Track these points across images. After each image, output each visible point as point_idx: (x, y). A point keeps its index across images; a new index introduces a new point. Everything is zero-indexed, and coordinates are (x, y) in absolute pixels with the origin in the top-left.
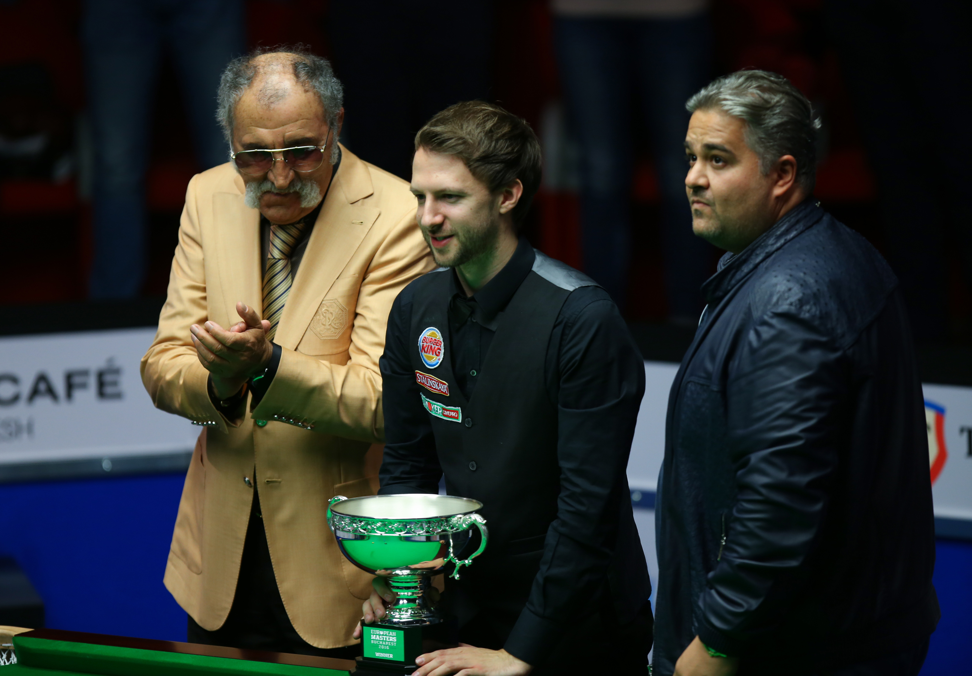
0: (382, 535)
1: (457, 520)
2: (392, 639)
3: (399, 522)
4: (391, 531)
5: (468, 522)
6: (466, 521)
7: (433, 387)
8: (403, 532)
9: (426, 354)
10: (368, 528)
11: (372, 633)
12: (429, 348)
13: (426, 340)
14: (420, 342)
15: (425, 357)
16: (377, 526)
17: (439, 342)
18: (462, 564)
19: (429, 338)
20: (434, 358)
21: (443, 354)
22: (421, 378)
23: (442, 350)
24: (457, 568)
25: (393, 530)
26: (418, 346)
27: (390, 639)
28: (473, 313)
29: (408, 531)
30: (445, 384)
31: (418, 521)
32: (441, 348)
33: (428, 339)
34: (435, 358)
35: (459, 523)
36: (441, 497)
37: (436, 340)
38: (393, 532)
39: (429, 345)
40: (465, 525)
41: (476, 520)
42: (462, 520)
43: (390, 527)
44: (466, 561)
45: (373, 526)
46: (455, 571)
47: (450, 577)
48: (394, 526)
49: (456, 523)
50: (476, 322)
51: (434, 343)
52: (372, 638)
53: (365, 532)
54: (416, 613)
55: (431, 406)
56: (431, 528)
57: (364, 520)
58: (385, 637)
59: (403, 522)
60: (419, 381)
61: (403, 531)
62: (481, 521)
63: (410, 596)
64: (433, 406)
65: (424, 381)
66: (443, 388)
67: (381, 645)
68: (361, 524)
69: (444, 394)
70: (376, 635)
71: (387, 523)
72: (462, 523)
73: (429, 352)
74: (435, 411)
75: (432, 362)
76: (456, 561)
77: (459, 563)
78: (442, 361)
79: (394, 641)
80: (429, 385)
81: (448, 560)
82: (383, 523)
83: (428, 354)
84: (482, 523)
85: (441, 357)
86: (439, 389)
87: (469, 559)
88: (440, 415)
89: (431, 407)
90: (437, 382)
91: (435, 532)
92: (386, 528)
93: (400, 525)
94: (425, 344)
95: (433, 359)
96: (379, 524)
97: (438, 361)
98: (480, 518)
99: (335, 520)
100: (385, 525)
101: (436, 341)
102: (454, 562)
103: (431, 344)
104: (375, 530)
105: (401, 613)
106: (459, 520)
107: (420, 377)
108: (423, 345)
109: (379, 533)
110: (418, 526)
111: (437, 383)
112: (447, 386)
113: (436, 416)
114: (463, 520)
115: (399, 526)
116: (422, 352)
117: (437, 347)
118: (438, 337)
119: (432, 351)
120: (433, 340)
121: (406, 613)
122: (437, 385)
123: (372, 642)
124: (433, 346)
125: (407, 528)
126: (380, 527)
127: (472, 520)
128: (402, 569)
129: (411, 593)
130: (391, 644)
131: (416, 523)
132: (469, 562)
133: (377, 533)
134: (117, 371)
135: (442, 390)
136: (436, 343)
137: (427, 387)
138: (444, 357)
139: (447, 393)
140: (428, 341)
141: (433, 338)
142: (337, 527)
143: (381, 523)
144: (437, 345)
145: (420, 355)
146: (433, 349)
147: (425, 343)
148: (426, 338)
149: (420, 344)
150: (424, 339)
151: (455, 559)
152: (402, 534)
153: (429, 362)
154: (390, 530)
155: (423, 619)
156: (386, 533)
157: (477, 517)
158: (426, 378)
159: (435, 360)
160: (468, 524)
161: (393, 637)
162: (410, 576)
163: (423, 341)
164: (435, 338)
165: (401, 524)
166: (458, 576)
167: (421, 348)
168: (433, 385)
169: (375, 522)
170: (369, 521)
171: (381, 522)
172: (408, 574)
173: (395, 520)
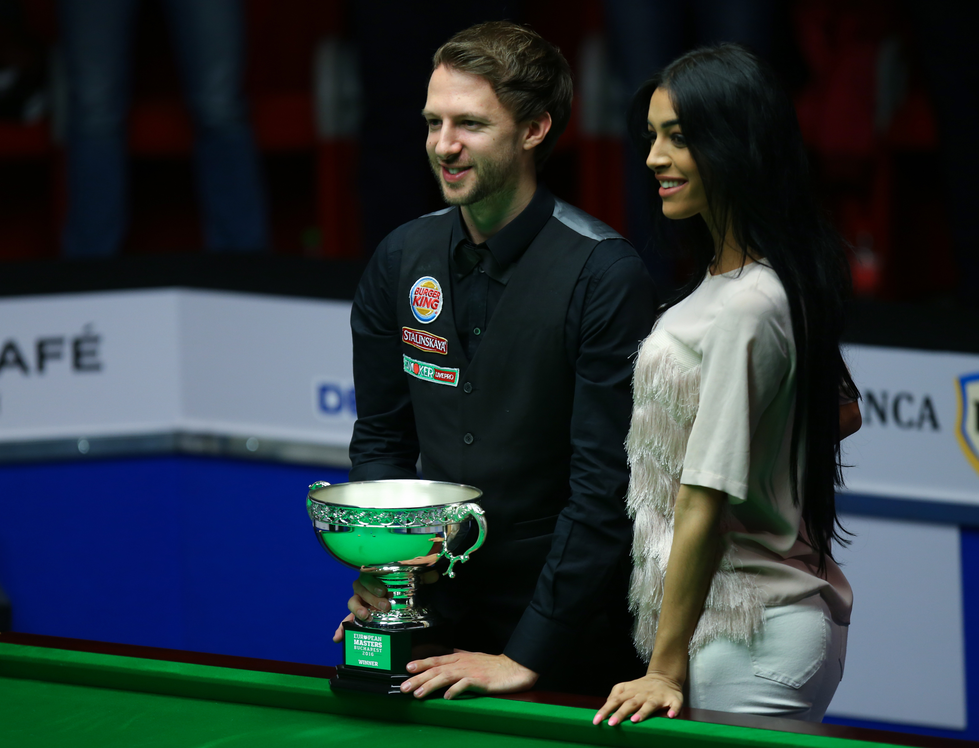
0: (366, 526)
1: (451, 510)
2: (377, 645)
3: (386, 512)
4: (377, 522)
5: (464, 513)
6: (462, 511)
7: (425, 345)
8: (390, 524)
9: (419, 307)
10: (350, 518)
11: (354, 638)
12: (424, 301)
13: (419, 292)
14: (411, 294)
15: (417, 311)
16: (361, 516)
17: (436, 293)
18: (458, 560)
19: (424, 289)
20: (429, 311)
21: (442, 306)
22: (410, 335)
23: (440, 302)
24: (452, 565)
25: (378, 521)
26: (409, 298)
27: (375, 645)
28: (481, 261)
29: (396, 522)
30: (444, 341)
31: (407, 511)
32: (439, 300)
33: (422, 290)
34: (431, 311)
35: (454, 513)
36: (434, 483)
37: (433, 291)
38: (379, 523)
39: (423, 297)
40: (461, 516)
41: (472, 510)
42: (457, 510)
43: (375, 517)
44: (462, 557)
45: (356, 516)
46: (450, 568)
47: (444, 574)
48: (380, 516)
49: (450, 513)
50: (484, 273)
51: (430, 294)
52: (355, 644)
53: (347, 523)
54: (406, 616)
55: (419, 368)
56: (421, 519)
57: (346, 510)
58: (369, 642)
59: (390, 512)
60: (407, 339)
61: (390, 522)
62: (478, 512)
63: (399, 595)
64: (422, 368)
65: (414, 339)
66: (440, 345)
67: (365, 651)
68: (343, 514)
69: (440, 352)
70: (360, 639)
71: (371, 512)
72: (457, 514)
73: (423, 305)
74: (423, 373)
75: (427, 316)
76: (451, 557)
77: (453, 559)
78: (440, 314)
79: (379, 647)
80: (420, 343)
81: (442, 555)
82: (367, 513)
83: (421, 308)
84: (480, 513)
85: (439, 310)
86: (434, 347)
87: (464, 554)
88: (430, 378)
89: (419, 370)
90: (432, 338)
91: (427, 524)
92: (371, 519)
93: (386, 515)
94: (418, 296)
95: (429, 313)
96: (362, 514)
97: (434, 315)
98: (477, 508)
99: (314, 508)
100: (369, 515)
101: (433, 293)
102: (449, 558)
103: (426, 295)
104: (358, 521)
105: (388, 616)
106: (455, 509)
107: (408, 334)
108: (416, 297)
109: (362, 524)
110: (407, 516)
111: (432, 340)
112: (446, 343)
113: (423, 380)
114: (459, 511)
115: (386, 517)
116: (414, 305)
117: (433, 299)
118: (435, 288)
119: (427, 303)
120: (429, 290)
121: (393, 615)
122: (431, 343)
123: (355, 647)
124: (429, 298)
125: (395, 519)
126: (364, 517)
127: (469, 510)
128: (390, 565)
129: (400, 592)
130: (376, 650)
131: (404, 513)
132: (464, 557)
133: (360, 524)
134: (95, 339)
135: (439, 347)
136: (433, 294)
137: (417, 345)
138: (442, 309)
139: (445, 351)
140: (422, 292)
141: (429, 289)
142: (316, 517)
143: (364, 513)
144: (434, 297)
145: (411, 308)
146: (429, 301)
147: (419, 294)
148: (420, 289)
149: (411, 296)
150: (417, 289)
151: (449, 554)
152: (389, 525)
153: (422, 316)
154: (375, 521)
155: (413, 622)
156: (370, 524)
157: (474, 507)
158: (416, 335)
159: (430, 314)
160: (463, 515)
161: (378, 642)
162: (399, 573)
163: (415, 292)
164: (431, 289)
165: (388, 514)
166: (452, 573)
167: (413, 300)
168: (426, 342)
169: (358, 511)
170: (351, 510)
171: (365, 511)
172: (398, 571)
173: (380, 510)
